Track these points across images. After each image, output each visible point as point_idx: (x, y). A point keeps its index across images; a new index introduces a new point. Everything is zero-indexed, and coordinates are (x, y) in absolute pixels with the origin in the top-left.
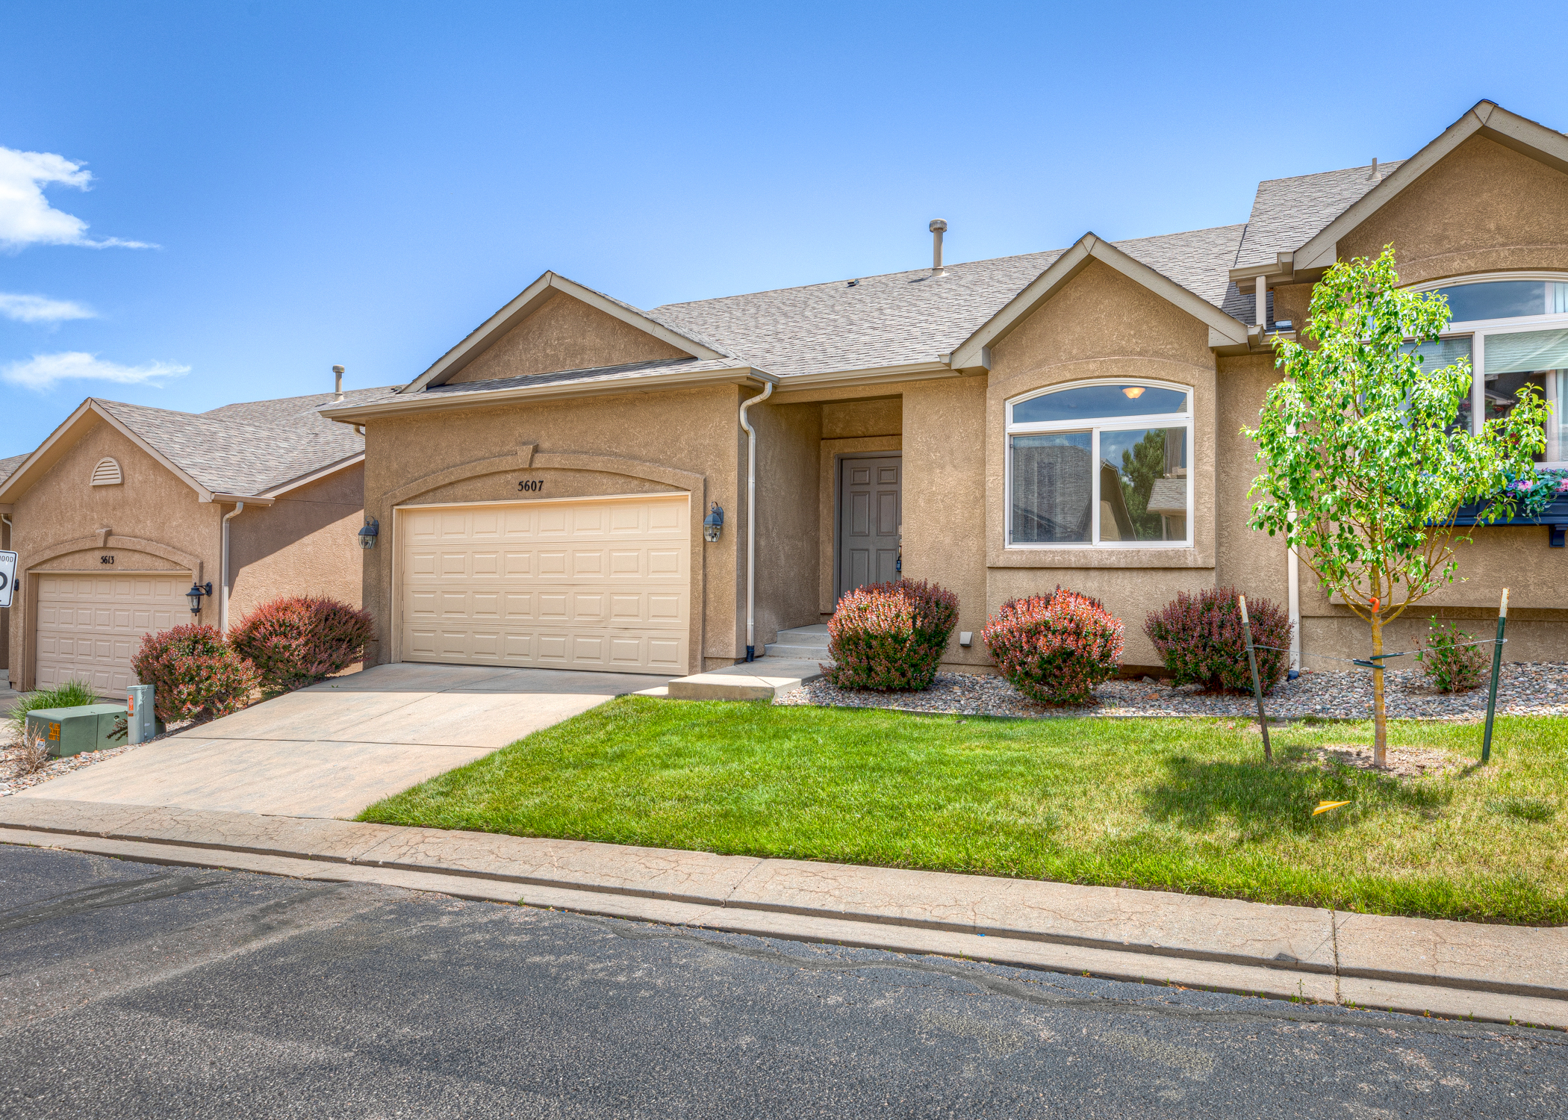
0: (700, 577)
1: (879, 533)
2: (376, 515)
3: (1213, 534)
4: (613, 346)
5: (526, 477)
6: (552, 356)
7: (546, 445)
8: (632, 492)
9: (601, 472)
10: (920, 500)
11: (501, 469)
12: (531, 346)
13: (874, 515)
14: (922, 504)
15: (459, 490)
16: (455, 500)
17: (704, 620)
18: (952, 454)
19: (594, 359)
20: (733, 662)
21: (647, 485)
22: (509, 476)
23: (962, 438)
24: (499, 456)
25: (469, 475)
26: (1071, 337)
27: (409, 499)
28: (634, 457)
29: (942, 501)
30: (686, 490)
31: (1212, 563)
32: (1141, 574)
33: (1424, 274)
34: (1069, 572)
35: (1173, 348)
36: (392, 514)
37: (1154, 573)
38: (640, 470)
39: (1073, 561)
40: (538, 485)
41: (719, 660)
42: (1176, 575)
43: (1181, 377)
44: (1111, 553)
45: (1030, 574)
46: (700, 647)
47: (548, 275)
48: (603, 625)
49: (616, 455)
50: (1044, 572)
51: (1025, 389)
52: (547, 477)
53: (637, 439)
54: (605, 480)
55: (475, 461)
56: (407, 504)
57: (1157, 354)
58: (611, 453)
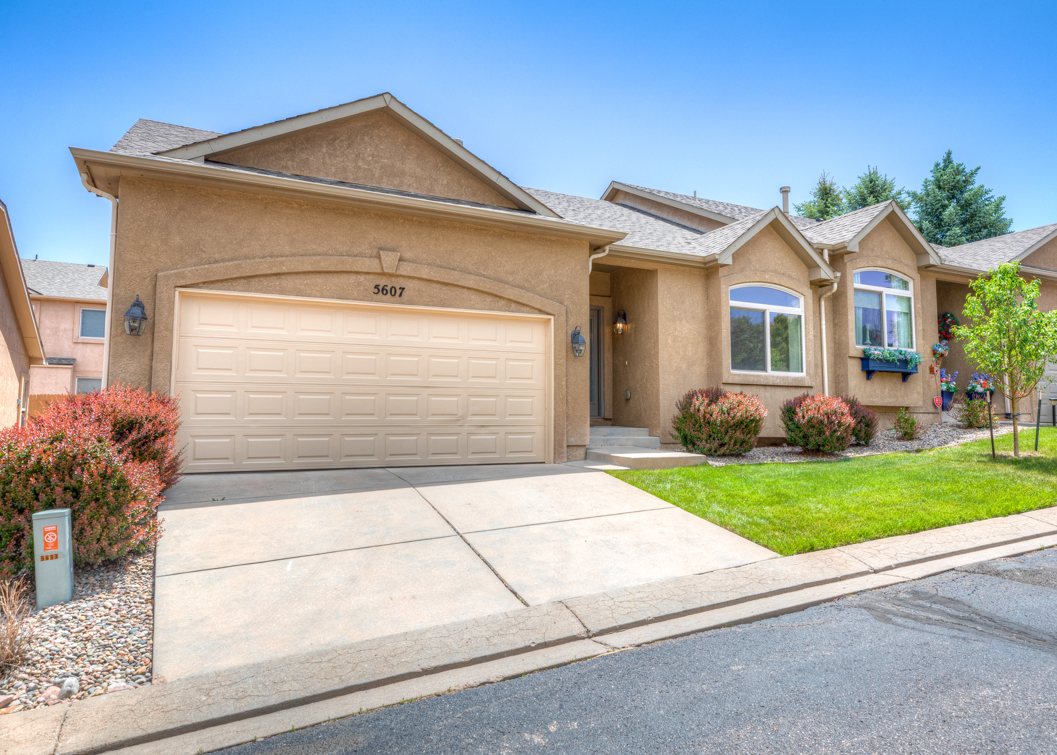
2: (139, 295)
3: (813, 370)
5: (382, 282)
7: (411, 255)
8: (500, 310)
9: (469, 289)
10: (669, 340)
14: (670, 342)
15: (288, 282)
16: (282, 292)
17: (567, 417)
18: (686, 313)
20: (585, 448)
21: (513, 305)
22: (361, 278)
24: (349, 256)
25: (309, 268)
27: (204, 283)
28: (501, 281)
29: (681, 342)
30: (548, 314)
31: (814, 384)
33: (871, 264)
34: (758, 387)
36: (172, 297)
38: (510, 293)
40: (398, 292)
41: (575, 448)
42: (799, 389)
43: (799, 290)
44: (777, 377)
45: (741, 388)
47: (387, 97)
48: (460, 423)
49: (484, 276)
50: (748, 387)
51: (739, 282)
52: (409, 285)
53: (504, 267)
54: (473, 296)
55: (314, 255)
56: (200, 288)
57: (790, 277)
58: (478, 274)
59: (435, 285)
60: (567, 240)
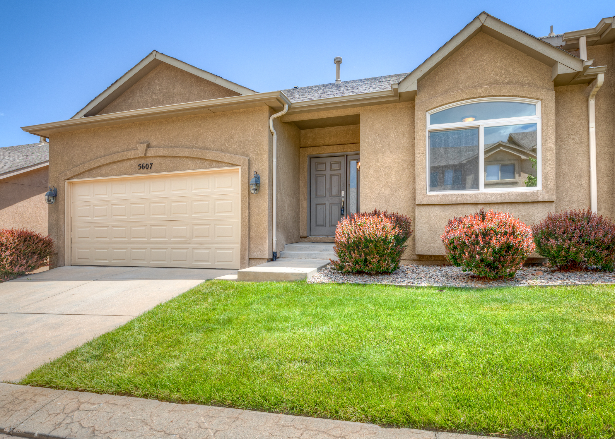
0: (247, 214)
1: (331, 195)
2: (56, 186)
3: (554, 182)
4: (191, 93)
5: (143, 162)
6: (156, 99)
7: (154, 143)
8: (205, 168)
9: (187, 157)
11: (128, 157)
12: (144, 94)
13: (328, 186)
14: (372, 173)
15: (104, 170)
16: (101, 176)
17: (249, 238)
18: (389, 145)
19: (180, 100)
20: (266, 260)
21: (214, 163)
22: (133, 162)
23: (395, 136)
24: (127, 151)
25: (109, 161)
26: (465, 76)
27: (75, 176)
28: (206, 149)
29: (384, 171)
30: (237, 166)
31: (554, 198)
32: (509, 206)
34: (466, 206)
35: (528, 80)
36: (65, 185)
37: (517, 205)
38: (210, 155)
39: (469, 200)
40: (150, 166)
41: (258, 260)
42: (530, 206)
43: (534, 95)
44: (492, 195)
45: (442, 208)
46: (247, 253)
47: (154, 53)
48: (188, 242)
49: (196, 147)
50: (450, 206)
51: (439, 105)
52: (155, 161)
53: (208, 138)
54: (189, 162)
55: (113, 154)
56: (73, 179)
57: (518, 83)
58: (193, 147)
59: (168, 159)
60: (252, 109)
